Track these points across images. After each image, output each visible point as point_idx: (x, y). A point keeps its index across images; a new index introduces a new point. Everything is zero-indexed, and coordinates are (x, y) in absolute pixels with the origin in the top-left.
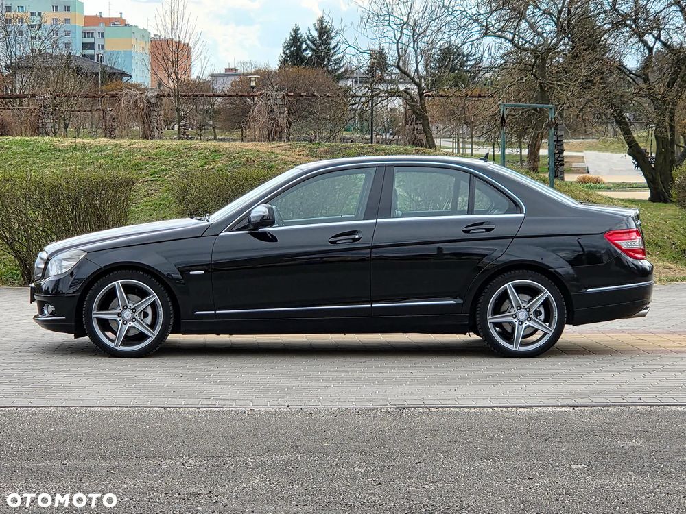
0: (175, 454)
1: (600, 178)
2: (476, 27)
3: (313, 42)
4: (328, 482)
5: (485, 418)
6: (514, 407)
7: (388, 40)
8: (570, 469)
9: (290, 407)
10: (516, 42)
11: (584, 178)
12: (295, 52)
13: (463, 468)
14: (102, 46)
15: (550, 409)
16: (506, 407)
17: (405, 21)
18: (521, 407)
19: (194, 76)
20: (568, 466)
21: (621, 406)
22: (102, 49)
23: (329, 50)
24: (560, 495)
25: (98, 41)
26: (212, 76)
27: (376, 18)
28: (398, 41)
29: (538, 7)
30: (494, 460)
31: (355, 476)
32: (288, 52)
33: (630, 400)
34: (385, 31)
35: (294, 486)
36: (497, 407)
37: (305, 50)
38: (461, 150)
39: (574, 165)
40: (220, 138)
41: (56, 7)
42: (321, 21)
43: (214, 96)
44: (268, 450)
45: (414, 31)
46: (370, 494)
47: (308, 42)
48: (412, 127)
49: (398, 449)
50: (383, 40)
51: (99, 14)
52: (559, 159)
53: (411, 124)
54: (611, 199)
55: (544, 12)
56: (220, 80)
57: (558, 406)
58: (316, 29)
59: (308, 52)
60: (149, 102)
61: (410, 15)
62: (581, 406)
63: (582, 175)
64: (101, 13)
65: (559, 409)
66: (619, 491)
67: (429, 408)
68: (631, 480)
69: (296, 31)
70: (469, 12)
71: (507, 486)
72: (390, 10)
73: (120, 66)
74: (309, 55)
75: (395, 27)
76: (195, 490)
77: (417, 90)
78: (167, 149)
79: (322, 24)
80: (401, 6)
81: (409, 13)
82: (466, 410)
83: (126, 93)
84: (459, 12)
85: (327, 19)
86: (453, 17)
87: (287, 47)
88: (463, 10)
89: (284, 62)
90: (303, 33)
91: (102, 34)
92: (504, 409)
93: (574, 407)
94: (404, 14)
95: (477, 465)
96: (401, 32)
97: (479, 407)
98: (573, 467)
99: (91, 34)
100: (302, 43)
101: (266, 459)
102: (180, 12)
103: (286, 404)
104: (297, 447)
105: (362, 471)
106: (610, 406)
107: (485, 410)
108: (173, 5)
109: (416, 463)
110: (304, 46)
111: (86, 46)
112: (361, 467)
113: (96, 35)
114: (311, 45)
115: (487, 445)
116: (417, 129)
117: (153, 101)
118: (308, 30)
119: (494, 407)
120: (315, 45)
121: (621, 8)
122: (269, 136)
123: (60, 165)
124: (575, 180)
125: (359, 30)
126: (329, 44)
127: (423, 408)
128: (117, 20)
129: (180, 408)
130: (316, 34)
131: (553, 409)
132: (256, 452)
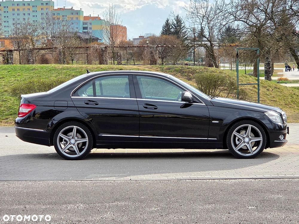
0: (75, 202)
1: (288, 78)
2: (232, 17)
3: (174, 25)
4: (139, 215)
5: (215, 184)
6: (229, 179)
7: (197, 23)
8: (248, 208)
9: (131, 180)
10: (248, 23)
11: (280, 78)
12: (167, 29)
13: (200, 208)
14: (91, 28)
15: (244, 180)
16: (225, 179)
17: (204, 15)
18: (232, 179)
19: (128, 40)
20: (248, 207)
21: (276, 178)
22: (91, 29)
23: (181, 28)
24: (241, 221)
25: (89, 26)
26: (134, 39)
27: (192, 14)
28: (201, 24)
29: (259, 9)
30: (215, 204)
31: (152, 212)
32: (164, 29)
33: (280, 176)
34: (196, 19)
35: (124, 217)
36: (221, 179)
37: (171, 28)
38: (233, 68)
39: (279, 73)
40: (137, 64)
41: (73, 13)
42: (177, 17)
43: (133, 47)
44: (117, 200)
45: (208, 19)
46: (157, 221)
47: (172, 26)
48: (209, 59)
49: (173, 199)
50: (196, 23)
51: (89, 15)
52: (269, 71)
53: (208, 58)
54: (286, 87)
55: (262, 10)
56: (136, 41)
57: (248, 179)
58: (176, 20)
59: (172, 29)
60: (102, 50)
61: (206, 13)
62: (258, 178)
63: (280, 77)
64: (90, 15)
65: (248, 180)
66: (269, 219)
67: (191, 180)
68: (275, 213)
69: (167, 21)
70: (228, 10)
71: (218, 217)
72: (198, 11)
73: (96, 36)
74: (173, 31)
75: (200, 18)
76: (79, 219)
77: (210, 44)
78: (101, 69)
79: (178, 18)
80: (203, 9)
81: (206, 12)
82: (208, 180)
83: (93, 46)
84: (224, 11)
85: (179, 16)
86: (222, 13)
87: (164, 27)
88: (226, 10)
89: (163, 33)
90: (170, 22)
91: (91, 23)
92: (224, 180)
93: (255, 179)
94: (204, 12)
95: (207, 206)
96: (203, 20)
97: (214, 179)
98: (250, 207)
99: (86, 24)
100: (170, 26)
101: (115, 204)
102: (113, 13)
103: (130, 179)
104: (129, 198)
105: (156, 209)
106: (271, 178)
107: (216, 180)
108: (110, 10)
109: (180, 206)
110: (171, 27)
111: (84, 28)
112: (155, 208)
113: (88, 24)
114: (173, 26)
115: (213, 197)
116: (211, 60)
117: (104, 49)
118: (172, 20)
119: (220, 179)
120: (175, 26)
121: (294, 8)
122: (151, 63)
123: (57, 76)
124: (276, 79)
125: (186, 19)
126: (181, 26)
127: (189, 180)
128: (97, 17)
129: (83, 181)
130: (175, 22)
131: (246, 180)
132: (111, 201)
